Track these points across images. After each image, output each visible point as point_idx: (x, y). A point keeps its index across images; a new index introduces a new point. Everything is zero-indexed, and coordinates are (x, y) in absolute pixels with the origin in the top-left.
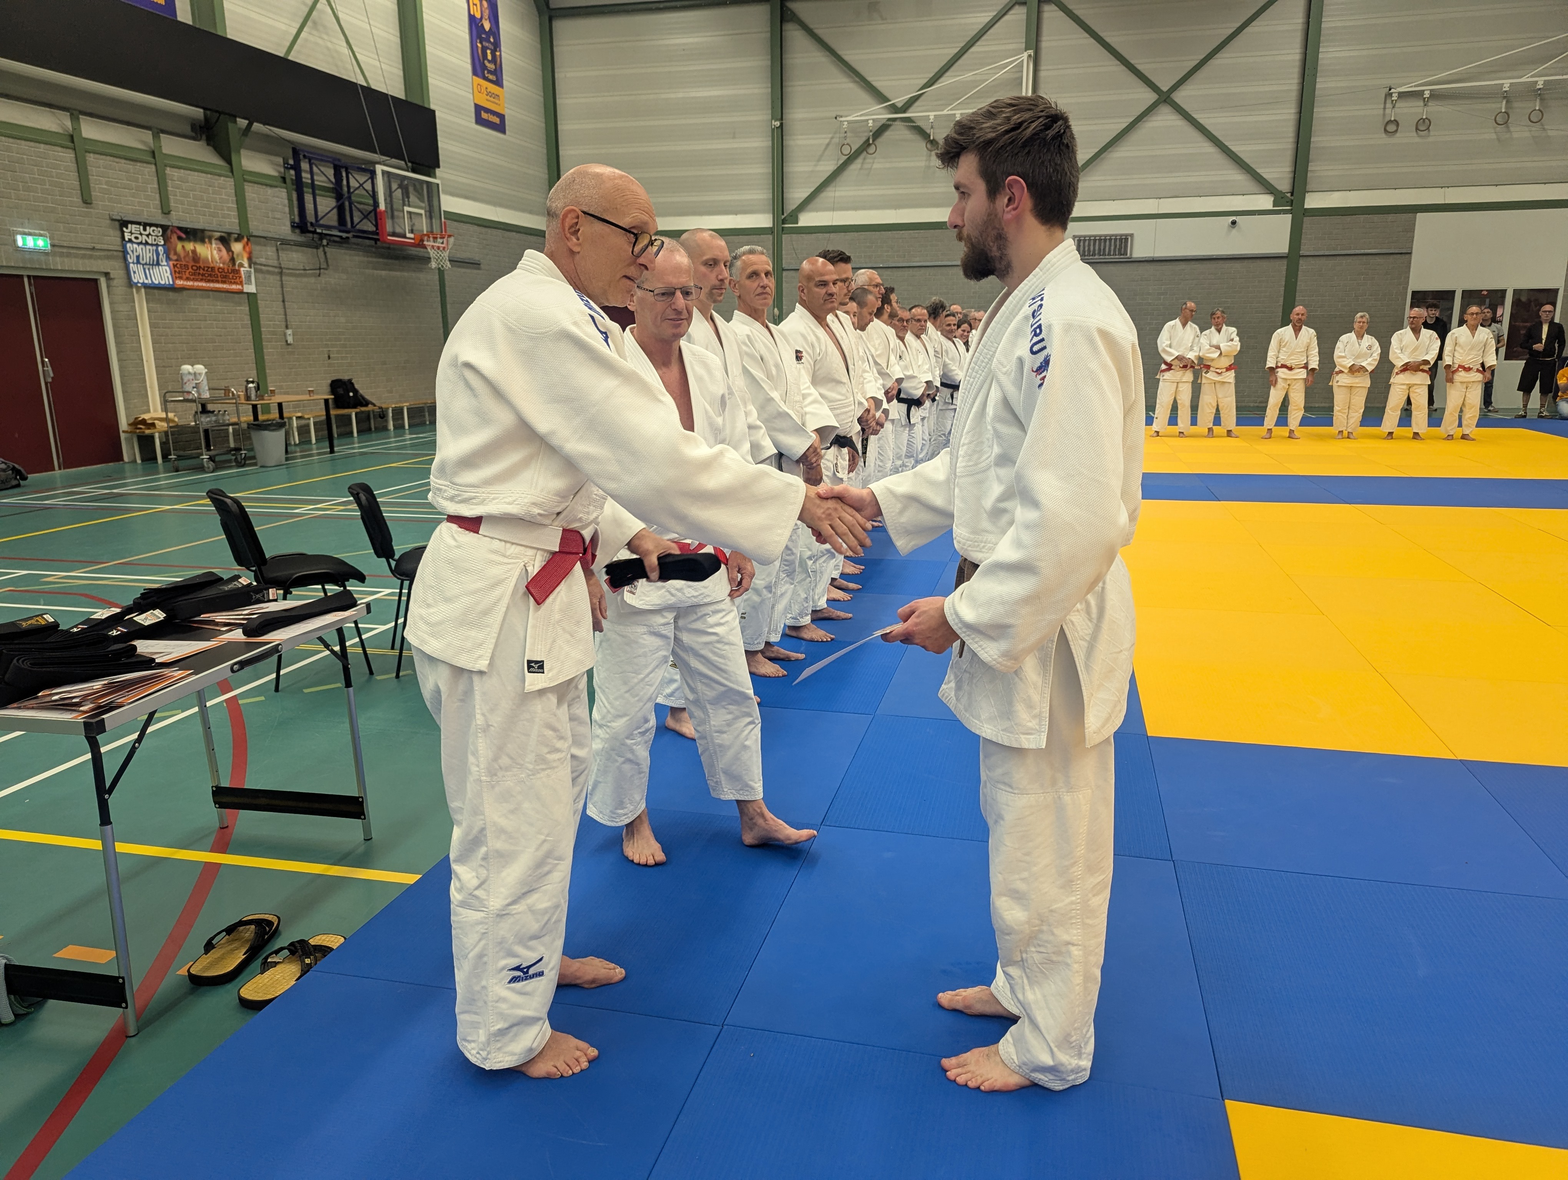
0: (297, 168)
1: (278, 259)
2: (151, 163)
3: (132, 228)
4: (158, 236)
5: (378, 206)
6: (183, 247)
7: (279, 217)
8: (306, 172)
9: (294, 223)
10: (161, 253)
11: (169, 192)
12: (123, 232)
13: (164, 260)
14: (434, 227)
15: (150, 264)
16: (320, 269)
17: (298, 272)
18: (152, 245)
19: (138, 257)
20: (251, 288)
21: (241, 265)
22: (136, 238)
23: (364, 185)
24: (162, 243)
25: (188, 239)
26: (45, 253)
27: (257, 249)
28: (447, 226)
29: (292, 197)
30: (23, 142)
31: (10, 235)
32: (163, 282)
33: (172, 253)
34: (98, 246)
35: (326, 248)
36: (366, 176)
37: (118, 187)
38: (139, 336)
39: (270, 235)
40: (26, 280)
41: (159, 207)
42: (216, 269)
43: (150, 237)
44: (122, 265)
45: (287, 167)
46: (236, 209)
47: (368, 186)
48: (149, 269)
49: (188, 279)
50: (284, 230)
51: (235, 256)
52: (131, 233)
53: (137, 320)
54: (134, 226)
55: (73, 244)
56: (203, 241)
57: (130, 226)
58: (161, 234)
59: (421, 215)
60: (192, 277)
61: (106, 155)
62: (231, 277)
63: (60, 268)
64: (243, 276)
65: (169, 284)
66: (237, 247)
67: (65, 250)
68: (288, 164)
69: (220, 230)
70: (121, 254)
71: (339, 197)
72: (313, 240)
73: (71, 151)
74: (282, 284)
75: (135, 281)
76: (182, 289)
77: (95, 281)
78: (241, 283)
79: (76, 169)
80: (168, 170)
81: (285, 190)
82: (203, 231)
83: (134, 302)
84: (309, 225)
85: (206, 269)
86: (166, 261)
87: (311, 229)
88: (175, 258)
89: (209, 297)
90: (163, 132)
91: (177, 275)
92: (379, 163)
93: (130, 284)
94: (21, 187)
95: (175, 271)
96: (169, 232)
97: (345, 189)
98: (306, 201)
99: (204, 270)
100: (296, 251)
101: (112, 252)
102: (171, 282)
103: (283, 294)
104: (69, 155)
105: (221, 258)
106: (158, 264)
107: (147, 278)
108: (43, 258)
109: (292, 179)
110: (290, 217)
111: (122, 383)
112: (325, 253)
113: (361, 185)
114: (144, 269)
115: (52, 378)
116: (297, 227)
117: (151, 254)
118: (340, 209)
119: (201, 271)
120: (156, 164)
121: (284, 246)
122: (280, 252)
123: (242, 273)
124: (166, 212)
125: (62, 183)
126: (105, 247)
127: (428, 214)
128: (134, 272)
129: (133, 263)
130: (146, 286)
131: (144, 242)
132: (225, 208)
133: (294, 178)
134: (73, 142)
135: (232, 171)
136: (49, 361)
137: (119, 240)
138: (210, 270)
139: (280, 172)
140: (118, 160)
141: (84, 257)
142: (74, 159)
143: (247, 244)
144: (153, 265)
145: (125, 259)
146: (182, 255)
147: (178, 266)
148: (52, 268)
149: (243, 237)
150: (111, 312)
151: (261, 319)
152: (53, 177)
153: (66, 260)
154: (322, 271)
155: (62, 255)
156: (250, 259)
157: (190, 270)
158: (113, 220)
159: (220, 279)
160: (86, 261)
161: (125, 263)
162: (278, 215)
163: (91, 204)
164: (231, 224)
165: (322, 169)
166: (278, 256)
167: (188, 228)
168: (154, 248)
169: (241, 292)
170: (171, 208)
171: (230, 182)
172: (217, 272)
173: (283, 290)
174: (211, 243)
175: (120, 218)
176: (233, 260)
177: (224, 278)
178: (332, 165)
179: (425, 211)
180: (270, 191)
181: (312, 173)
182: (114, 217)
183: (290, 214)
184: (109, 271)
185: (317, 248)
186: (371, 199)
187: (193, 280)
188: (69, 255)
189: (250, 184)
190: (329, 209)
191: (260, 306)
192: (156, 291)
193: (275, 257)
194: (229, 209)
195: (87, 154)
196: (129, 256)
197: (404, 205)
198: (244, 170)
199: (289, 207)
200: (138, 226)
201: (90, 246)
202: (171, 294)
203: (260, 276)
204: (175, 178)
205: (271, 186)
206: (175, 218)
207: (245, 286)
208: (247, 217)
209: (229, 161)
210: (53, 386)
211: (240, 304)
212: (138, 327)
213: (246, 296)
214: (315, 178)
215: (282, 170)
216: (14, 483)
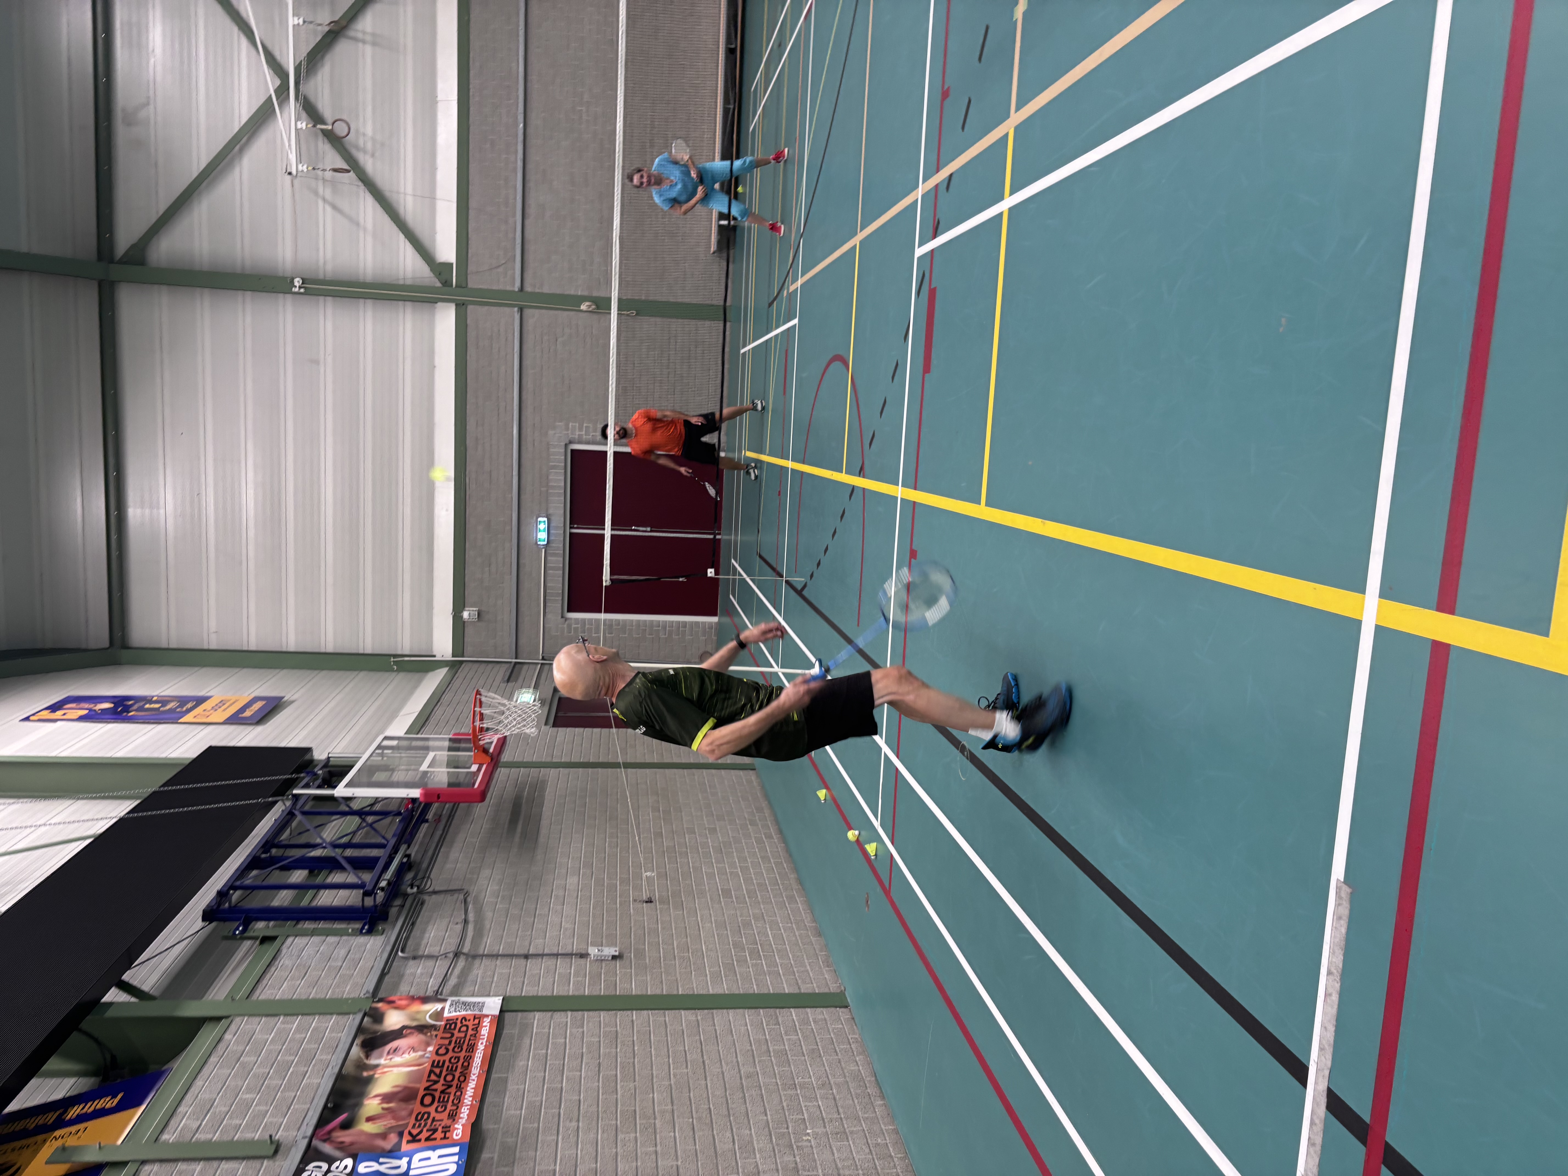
1: (436, 957)
6: (369, 1120)
7: (343, 953)
9: (362, 930)
11: (226, 1139)
16: (467, 902)
17: (469, 933)
20: (493, 1003)
21: (438, 1015)
25: (354, 1109)
27: (405, 990)
29: (307, 930)
32: (454, 1168)
33: (380, 1143)
35: (426, 890)
39: (378, 969)
42: (437, 1058)
49: (453, 1115)
50: (372, 945)
51: (414, 1024)
56: (366, 1082)
60: (449, 1107)
62: (462, 1034)
64: (464, 1013)
65: (460, 1152)
66: (394, 1019)
69: (345, 1049)
72: (403, 907)
74: (488, 956)
76: (476, 1127)
78: (478, 1019)
80: (172, 1136)
81: (290, 939)
82: (339, 1082)
85: (433, 1077)
86: (400, 1158)
88: (393, 1138)
91: (439, 1134)
95: (428, 1140)
96: (324, 1148)
99: (436, 1082)
100: (424, 930)
102: (456, 1149)
103: (512, 956)
105: (414, 1049)
110: (349, 935)
112: (435, 892)
116: (373, 924)
119: (439, 1087)
121: (408, 948)
122: (422, 953)
123: (454, 1014)
138: (437, 1071)
143: (391, 1002)
146: (393, 1123)
147: (415, 1134)
149: (374, 1009)
154: (470, 899)
156: (426, 1001)
157: (432, 1109)
159: (462, 1054)
162: (340, 951)
164: (336, 1027)
166: (428, 957)
169: (500, 1018)
170: (268, 1139)
171: (243, 1025)
172: (447, 1058)
173: (504, 956)
174: (374, 1066)
176: (422, 1029)
177: (461, 1048)
180: (284, 963)
183: (342, 936)
185: (419, 903)
191: (530, 994)
193: (430, 963)
194: (302, 1030)
203: (466, 987)
205: (275, 960)
206: (289, 1134)
207: (485, 1012)
208: (329, 1001)
211: (524, 1025)
213: (506, 1014)
215: (246, 943)
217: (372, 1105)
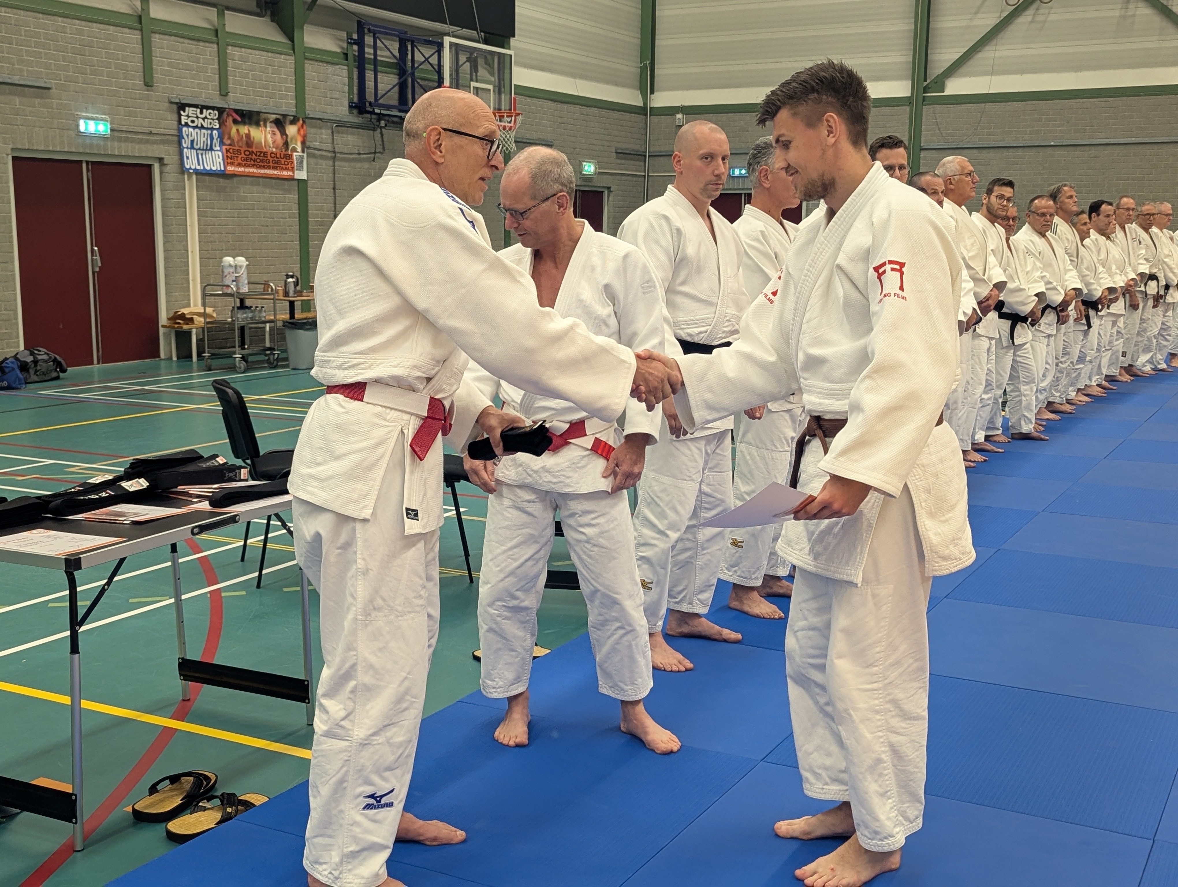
0: (360, 43)
1: (333, 143)
2: (212, 43)
3: (190, 111)
4: (213, 119)
5: (443, 82)
6: (238, 130)
7: (337, 96)
8: (369, 46)
9: (352, 103)
10: (215, 137)
11: (229, 73)
12: (180, 115)
13: (218, 145)
14: (503, 103)
15: (203, 150)
16: (375, 153)
17: (351, 156)
18: (207, 129)
19: (192, 142)
20: (301, 175)
21: (294, 150)
22: (193, 122)
23: (429, 60)
24: (218, 126)
25: (244, 123)
26: (104, 138)
27: (311, 132)
28: (517, 102)
29: (353, 75)
30: (94, 25)
31: (74, 120)
32: (214, 168)
33: (226, 137)
34: (154, 131)
35: (383, 130)
36: (433, 48)
37: (180, 69)
38: (186, 225)
39: (326, 117)
40: (84, 166)
41: (218, 89)
42: (269, 154)
43: (206, 120)
44: (177, 150)
45: (351, 42)
46: (294, 90)
47: (434, 60)
48: (202, 155)
49: (239, 165)
50: (342, 110)
51: (289, 140)
52: (188, 116)
53: (186, 208)
54: (191, 109)
55: (131, 129)
56: (258, 124)
57: (187, 109)
58: (217, 117)
59: (490, 90)
60: (244, 163)
61: (171, 35)
62: (283, 163)
63: (117, 153)
64: (295, 162)
65: (221, 170)
66: (292, 130)
67: (123, 135)
68: (352, 39)
69: (276, 112)
70: (176, 138)
71: (402, 73)
72: (370, 121)
73: (138, 32)
74: (334, 170)
75: (188, 167)
76: (233, 175)
77: (150, 166)
78: (292, 169)
79: (141, 51)
80: (230, 50)
81: (346, 67)
82: (258, 113)
83: (185, 189)
84: (367, 104)
85: (258, 154)
86: (220, 146)
87: (369, 109)
88: (228, 142)
89: (258, 184)
90: (228, 8)
91: (229, 161)
92: (448, 34)
93: (182, 170)
94: (88, 71)
95: (227, 157)
96: (225, 114)
97: (409, 64)
98: (366, 79)
99: (256, 155)
100: (352, 134)
101: (167, 137)
102: (223, 169)
103: (334, 181)
104: (135, 37)
105: (274, 142)
106: (211, 149)
107: (199, 164)
108: (102, 143)
109: (354, 55)
110: (349, 96)
111: (166, 275)
112: (382, 135)
113: (427, 59)
114: (197, 155)
115: (100, 267)
116: (356, 107)
117: (205, 139)
118: (402, 86)
119: (254, 157)
120: (218, 44)
121: (340, 128)
122: (335, 135)
123: (295, 158)
124: (224, 93)
125: (127, 65)
126: (162, 131)
127: (497, 89)
128: (188, 158)
129: (187, 148)
130: (197, 173)
131: (199, 125)
132: (283, 89)
133: (357, 54)
134: (140, 23)
135: (293, 49)
136: (99, 249)
137: (176, 123)
138: (262, 155)
139: (342, 48)
140: (182, 40)
141: (141, 141)
142: (140, 41)
143: (302, 126)
144: (206, 150)
145: (180, 144)
146: (236, 140)
147: (231, 151)
148: (110, 153)
149: (298, 120)
150: (162, 200)
151: (310, 208)
152: (119, 60)
153: (123, 145)
154: (377, 155)
155: (120, 140)
156: (303, 143)
157: (243, 155)
158: (171, 103)
159: (271, 164)
160: (143, 146)
161: (180, 148)
162: (337, 95)
163: (151, 86)
164: (288, 106)
165: (387, 43)
166: (333, 139)
167: (243, 111)
168: (209, 132)
169: (292, 179)
170: (229, 90)
171: (290, 61)
172: (269, 158)
173: (334, 177)
174: (265, 126)
175: (178, 101)
176: (286, 144)
177: (275, 163)
178: (398, 39)
179: (494, 86)
180: (330, 68)
181: (375, 47)
182: (173, 100)
183: (349, 93)
184: (163, 156)
185: (374, 130)
186: (437, 74)
187: (245, 166)
188: (126, 140)
189: (310, 62)
190: (391, 86)
191: (309, 193)
192: (207, 178)
193: (330, 141)
194: (287, 89)
195: (153, 35)
196: (183, 140)
197: (471, 80)
198: (306, 47)
199: (349, 86)
200: (195, 109)
201: (147, 130)
202: (221, 180)
203: (312, 161)
204: (236, 58)
205: (332, 64)
206: (232, 99)
207: (296, 172)
208: (304, 98)
209: (292, 40)
210: (100, 275)
211: (289, 191)
212: (186, 216)
213: (296, 182)
214: (379, 52)
215: (345, 45)
216: (54, 375)
217: (244, 130)
